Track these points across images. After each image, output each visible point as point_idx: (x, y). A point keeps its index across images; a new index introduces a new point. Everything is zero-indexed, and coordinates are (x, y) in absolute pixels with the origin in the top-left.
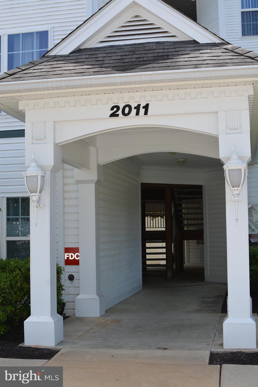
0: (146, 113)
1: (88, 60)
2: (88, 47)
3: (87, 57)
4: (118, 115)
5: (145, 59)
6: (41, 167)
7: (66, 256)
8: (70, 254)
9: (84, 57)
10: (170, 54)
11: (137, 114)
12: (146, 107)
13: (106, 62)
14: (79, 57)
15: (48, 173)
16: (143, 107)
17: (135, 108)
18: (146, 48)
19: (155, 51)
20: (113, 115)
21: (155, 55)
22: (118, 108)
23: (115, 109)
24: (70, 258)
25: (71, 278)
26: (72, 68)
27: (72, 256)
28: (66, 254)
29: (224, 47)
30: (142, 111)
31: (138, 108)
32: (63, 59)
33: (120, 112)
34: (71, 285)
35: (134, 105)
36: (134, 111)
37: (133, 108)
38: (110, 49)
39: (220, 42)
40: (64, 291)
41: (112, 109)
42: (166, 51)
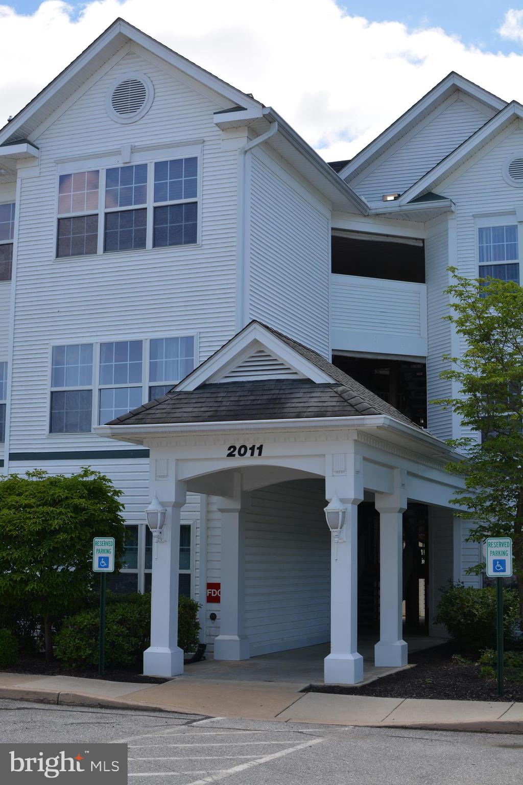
0: (260, 454)
1: (208, 400)
2: (213, 382)
3: (209, 395)
4: (234, 455)
5: (259, 402)
6: (162, 504)
7: (208, 593)
8: (213, 590)
9: (206, 395)
10: (284, 396)
11: (252, 454)
12: (260, 448)
13: (224, 404)
14: (202, 396)
15: (170, 510)
16: (258, 448)
17: (250, 449)
18: (266, 388)
19: (273, 392)
20: (230, 455)
21: (270, 397)
22: (235, 448)
23: (232, 449)
24: (213, 595)
25: (213, 617)
26: (190, 410)
27: (214, 593)
28: (208, 590)
29: (335, 390)
30: (256, 452)
31: (252, 449)
32: (185, 397)
33: (236, 453)
34: (212, 625)
35: (249, 447)
36: (249, 452)
37: (248, 448)
38: (232, 386)
39: (335, 382)
40: (200, 629)
41: (229, 449)
42: (282, 392)
